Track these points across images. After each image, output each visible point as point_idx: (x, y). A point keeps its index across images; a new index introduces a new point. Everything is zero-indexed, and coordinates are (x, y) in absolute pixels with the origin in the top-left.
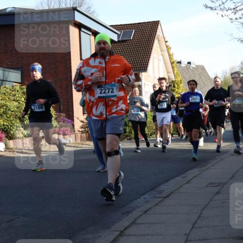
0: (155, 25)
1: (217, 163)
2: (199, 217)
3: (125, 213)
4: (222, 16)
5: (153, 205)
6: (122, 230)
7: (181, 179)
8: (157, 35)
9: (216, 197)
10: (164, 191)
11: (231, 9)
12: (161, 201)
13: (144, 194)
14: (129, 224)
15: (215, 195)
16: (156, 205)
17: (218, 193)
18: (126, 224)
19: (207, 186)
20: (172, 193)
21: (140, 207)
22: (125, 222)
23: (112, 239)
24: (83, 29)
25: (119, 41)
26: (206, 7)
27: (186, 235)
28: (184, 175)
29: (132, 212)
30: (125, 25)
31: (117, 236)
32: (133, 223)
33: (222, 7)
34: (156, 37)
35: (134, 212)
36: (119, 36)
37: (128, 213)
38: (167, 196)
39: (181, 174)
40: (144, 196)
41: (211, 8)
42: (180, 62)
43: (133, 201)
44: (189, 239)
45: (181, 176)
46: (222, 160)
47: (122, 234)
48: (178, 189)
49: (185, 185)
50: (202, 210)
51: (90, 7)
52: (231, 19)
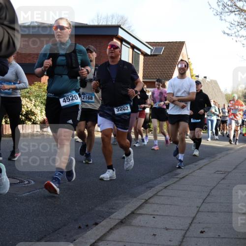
0: (181, 45)
1: (224, 156)
2: (208, 195)
3: (149, 188)
4: (236, 41)
5: (172, 183)
6: (147, 199)
7: (194, 166)
8: (182, 52)
9: (222, 182)
10: (180, 174)
11: (244, 37)
12: (178, 181)
13: (164, 175)
14: (152, 195)
15: (221, 180)
16: (174, 183)
17: (223, 179)
18: (150, 195)
19: (215, 173)
20: (187, 175)
21: (161, 183)
22: (149, 194)
23: (139, 205)
24: (124, 43)
25: (151, 55)
26: (224, 33)
27: (197, 207)
28: (196, 164)
29: (154, 187)
30: (157, 42)
31: (143, 203)
32: (156, 195)
33: (237, 34)
34: (181, 54)
35: (156, 187)
36: (152, 50)
37: (152, 187)
38: (183, 177)
39: (193, 163)
40: (164, 176)
41: (228, 34)
42: (198, 76)
43: (155, 179)
44: (200, 210)
45: (194, 164)
46: (227, 154)
47: (146, 202)
48: (191, 173)
49: (197, 171)
50: (211, 190)
51: (130, 27)
52: (243, 44)
